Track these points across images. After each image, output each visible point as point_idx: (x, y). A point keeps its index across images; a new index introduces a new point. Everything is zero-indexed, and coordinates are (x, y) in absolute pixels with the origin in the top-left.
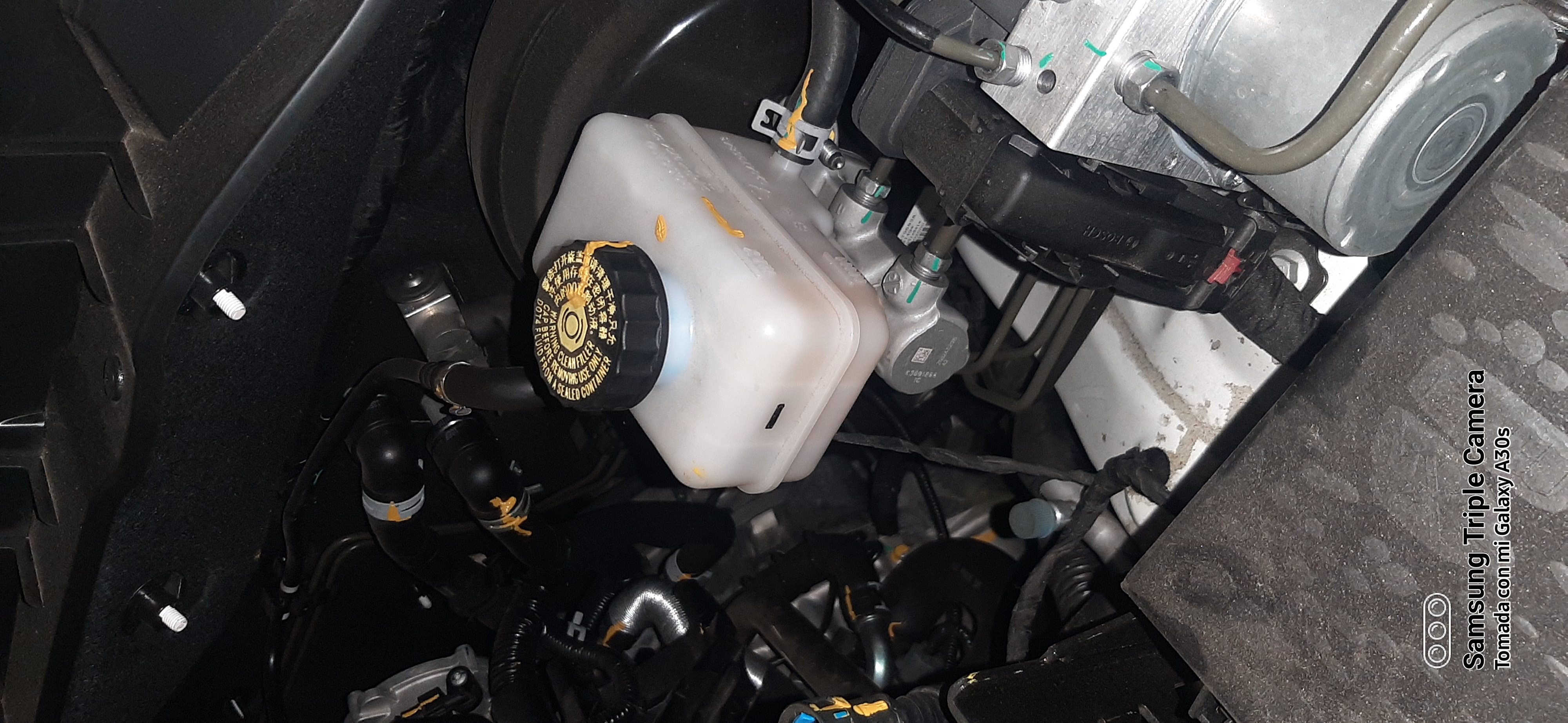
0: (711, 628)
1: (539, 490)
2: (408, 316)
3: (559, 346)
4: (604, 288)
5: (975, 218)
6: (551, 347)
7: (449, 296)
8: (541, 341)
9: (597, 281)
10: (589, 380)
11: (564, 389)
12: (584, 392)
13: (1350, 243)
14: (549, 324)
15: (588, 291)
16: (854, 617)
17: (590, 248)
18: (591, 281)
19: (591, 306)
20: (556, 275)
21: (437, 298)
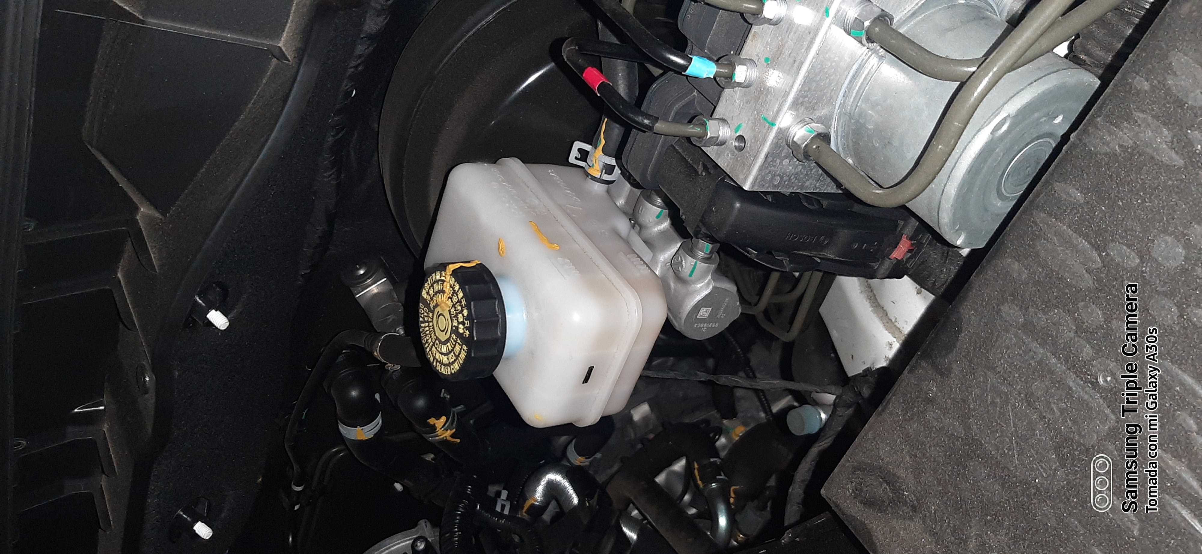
0: (593, 502)
1: (463, 410)
2: (357, 296)
3: (435, 337)
4: (460, 298)
6: (431, 337)
7: (385, 279)
8: (425, 333)
9: (455, 293)
10: (455, 361)
11: (441, 367)
12: (453, 369)
13: (964, 242)
15: (450, 300)
16: (701, 485)
17: (449, 270)
18: (451, 293)
19: (453, 310)
20: (430, 289)
21: (378, 281)
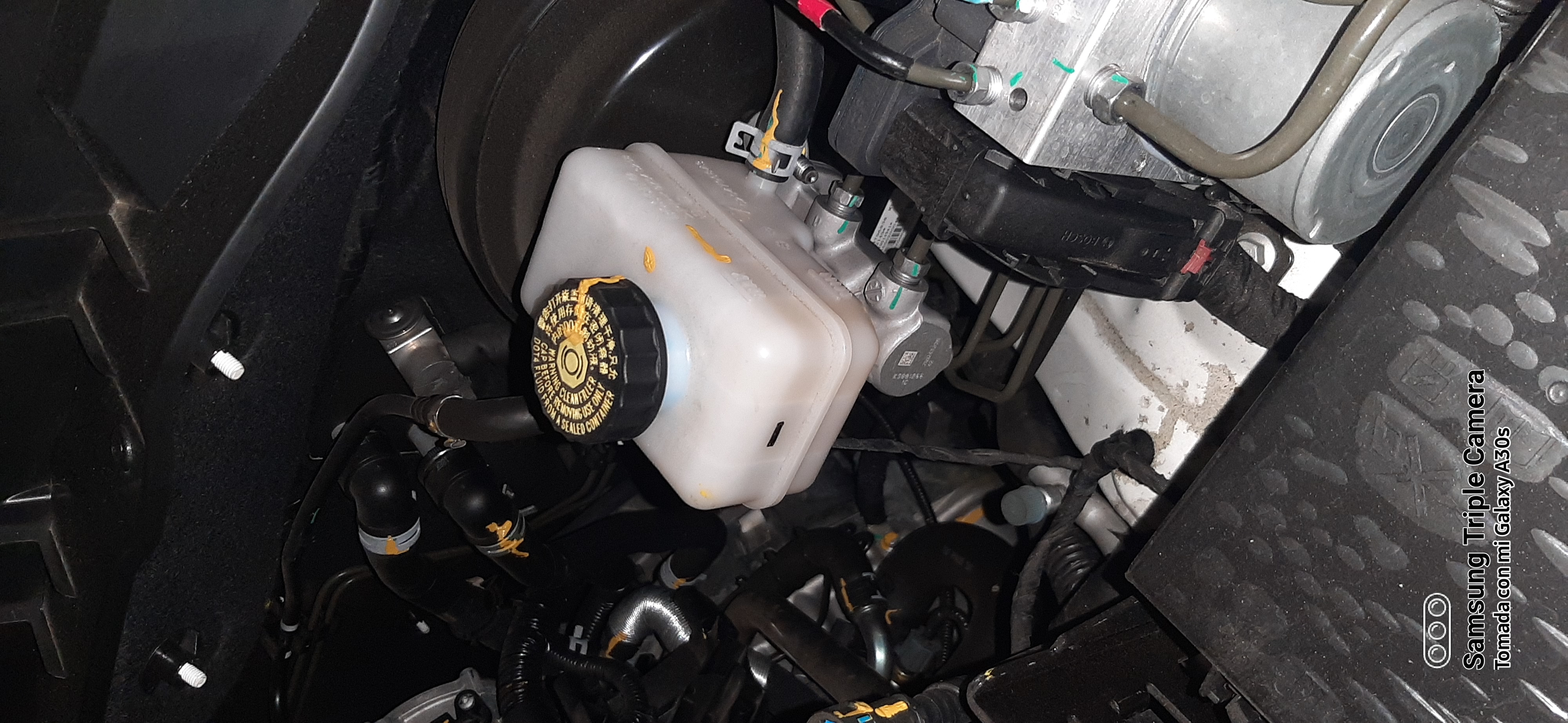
0: (714, 632)
1: (533, 512)
2: (391, 352)
3: (560, 383)
4: (602, 325)
5: (957, 231)
6: (552, 384)
7: (430, 329)
8: (542, 379)
9: (594, 318)
10: (593, 415)
11: (569, 424)
12: (589, 426)
13: (1318, 232)
14: (548, 362)
15: (585, 329)
16: (851, 609)
17: (584, 286)
18: (588, 318)
19: (591, 342)
20: (551, 314)
21: (417, 334)
